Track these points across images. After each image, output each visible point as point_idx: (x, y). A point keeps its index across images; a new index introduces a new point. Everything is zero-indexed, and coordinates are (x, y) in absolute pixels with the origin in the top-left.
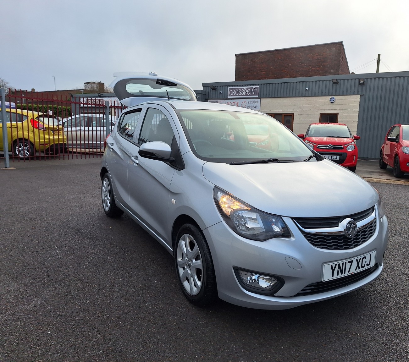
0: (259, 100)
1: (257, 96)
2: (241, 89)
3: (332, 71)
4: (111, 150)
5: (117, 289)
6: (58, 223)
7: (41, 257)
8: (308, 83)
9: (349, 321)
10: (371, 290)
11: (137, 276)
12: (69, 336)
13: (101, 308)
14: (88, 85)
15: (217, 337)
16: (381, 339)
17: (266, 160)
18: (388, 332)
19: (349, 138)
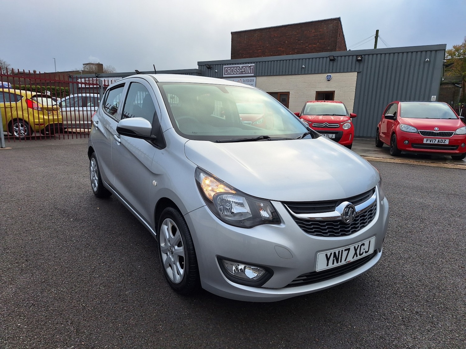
0: (254, 78)
1: (253, 75)
2: (237, 67)
3: (329, 48)
4: (96, 128)
5: (97, 276)
6: (45, 204)
7: (22, 239)
8: (304, 60)
9: (345, 312)
10: (368, 276)
11: (120, 260)
12: (40, 328)
13: (78, 296)
14: (86, 67)
15: (200, 331)
16: (379, 333)
17: (256, 137)
18: (388, 324)
19: (345, 116)
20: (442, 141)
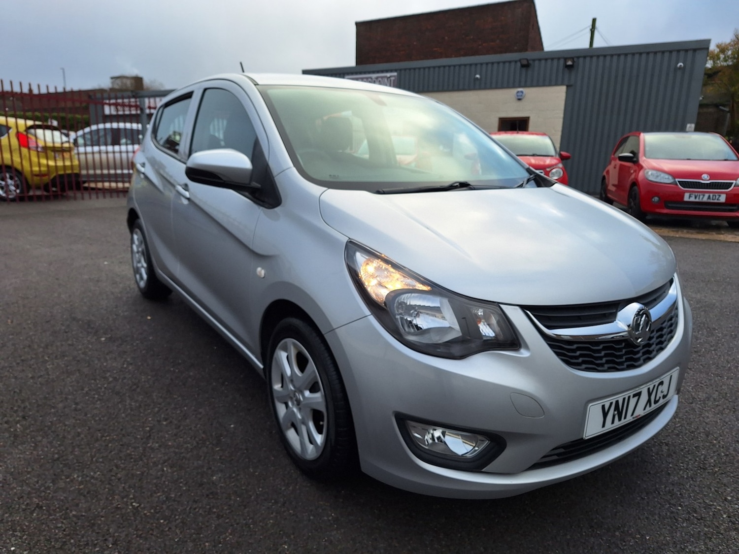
4: (142, 176)
7: (16, 378)
8: (479, 66)
11: (197, 414)
13: (124, 487)
14: (116, 82)
17: (447, 185)
19: (552, 156)
20: (714, 197)
